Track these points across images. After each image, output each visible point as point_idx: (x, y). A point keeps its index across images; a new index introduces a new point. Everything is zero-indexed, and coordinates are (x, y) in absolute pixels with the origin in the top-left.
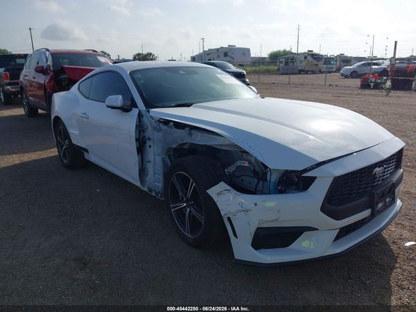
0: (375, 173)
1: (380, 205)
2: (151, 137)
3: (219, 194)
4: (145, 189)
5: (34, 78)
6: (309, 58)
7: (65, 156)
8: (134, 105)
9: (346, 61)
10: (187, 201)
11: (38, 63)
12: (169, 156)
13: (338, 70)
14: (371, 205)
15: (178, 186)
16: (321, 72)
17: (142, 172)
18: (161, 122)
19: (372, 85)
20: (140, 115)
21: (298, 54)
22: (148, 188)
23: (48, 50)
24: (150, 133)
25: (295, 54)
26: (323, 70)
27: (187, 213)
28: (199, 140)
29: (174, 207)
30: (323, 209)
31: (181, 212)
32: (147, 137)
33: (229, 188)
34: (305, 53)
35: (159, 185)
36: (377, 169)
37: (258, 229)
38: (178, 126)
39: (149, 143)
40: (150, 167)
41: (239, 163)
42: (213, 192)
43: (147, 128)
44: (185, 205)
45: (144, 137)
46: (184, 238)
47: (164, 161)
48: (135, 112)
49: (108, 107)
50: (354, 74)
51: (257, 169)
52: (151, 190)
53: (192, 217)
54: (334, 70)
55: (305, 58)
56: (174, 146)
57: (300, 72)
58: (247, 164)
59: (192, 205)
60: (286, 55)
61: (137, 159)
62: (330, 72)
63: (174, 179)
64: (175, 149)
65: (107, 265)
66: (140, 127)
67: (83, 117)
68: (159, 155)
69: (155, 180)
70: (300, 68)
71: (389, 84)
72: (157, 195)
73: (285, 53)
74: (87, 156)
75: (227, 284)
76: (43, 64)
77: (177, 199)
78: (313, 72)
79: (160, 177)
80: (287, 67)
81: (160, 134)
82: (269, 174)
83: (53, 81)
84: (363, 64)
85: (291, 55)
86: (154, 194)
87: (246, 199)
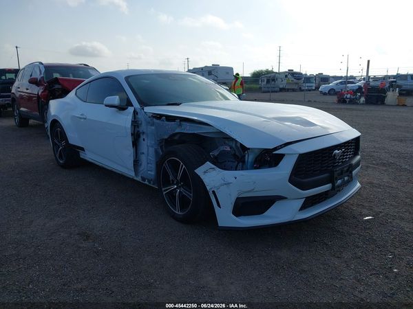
0: (335, 155)
1: (339, 182)
2: (145, 131)
3: (205, 172)
4: (139, 179)
5: (27, 89)
6: (289, 76)
7: (61, 156)
8: (130, 104)
9: (325, 79)
10: (177, 184)
11: (31, 76)
12: (161, 147)
13: (317, 88)
14: (331, 180)
15: (169, 171)
16: (301, 90)
17: (137, 163)
18: (153, 117)
19: (348, 100)
20: (135, 113)
21: (279, 73)
22: (141, 177)
23: (41, 63)
24: (143, 128)
25: (276, 73)
26: (303, 88)
27: (177, 194)
28: (188, 129)
29: (165, 191)
30: (291, 181)
31: (171, 195)
32: (141, 131)
33: (213, 166)
34: (286, 72)
35: (152, 173)
36: (337, 151)
37: (238, 199)
38: (170, 119)
39: (142, 137)
40: (143, 159)
41: (222, 148)
42: (199, 171)
43: (141, 124)
44: (176, 186)
45: (138, 131)
46: (174, 216)
47: (156, 152)
48: (131, 109)
49: (106, 106)
50: (332, 92)
51: (237, 154)
52: (143, 179)
53: (182, 197)
54: (314, 88)
55: (286, 76)
56: (166, 137)
57: (282, 90)
58: (228, 149)
59: (182, 186)
60: (267, 74)
61: (132, 151)
62: (310, 90)
63: (166, 165)
64: (166, 140)
65: (107, 237)
66: (135, 123)
67: (81, 118)
68: (152, 147)
69: (149, 169)
70: (281, 86)
71: (363, 99)
72: (150, 183)
73: (268, 72)
74: (82, 155)
75: (212, 247)
76: (38, 76)
77: (168, 182)
78: (294, 90)
79: (153, 166)
80: (268, 85)
81: (153, 128)
82: (247, 156)
83: (47, 91)
84: (340, 83)
85: (273, 74)
86: (146, 182)
87: (229, 175)
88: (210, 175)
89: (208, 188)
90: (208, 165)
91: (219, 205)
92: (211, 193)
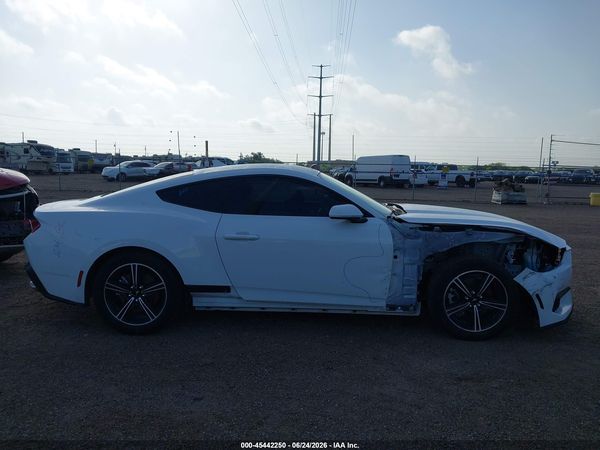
2: (398, 245)
3: (525, 278)
6: (32, 151)
15: (464, 287)
16: (51, 173)
25: (6, 144)
27: (476, 310)
29: (450, 312)
33: (532, 271)
34: (26, 144)
35: (414, 296)
42: (519, 278)
44: (469, 303)
50: (121, 177)
52: (392, 308)
55: (26, 150)
62: (66, 173)
63: (457, 281)
68: (413, 264)
72: (407, 309)
79: (415, 288)
86: (399, 312)
87: (548, 275)
88: (530, 281)
89: (531, 293)
90: (527, 271)
91: (542, 307)
92: (534, 298)
